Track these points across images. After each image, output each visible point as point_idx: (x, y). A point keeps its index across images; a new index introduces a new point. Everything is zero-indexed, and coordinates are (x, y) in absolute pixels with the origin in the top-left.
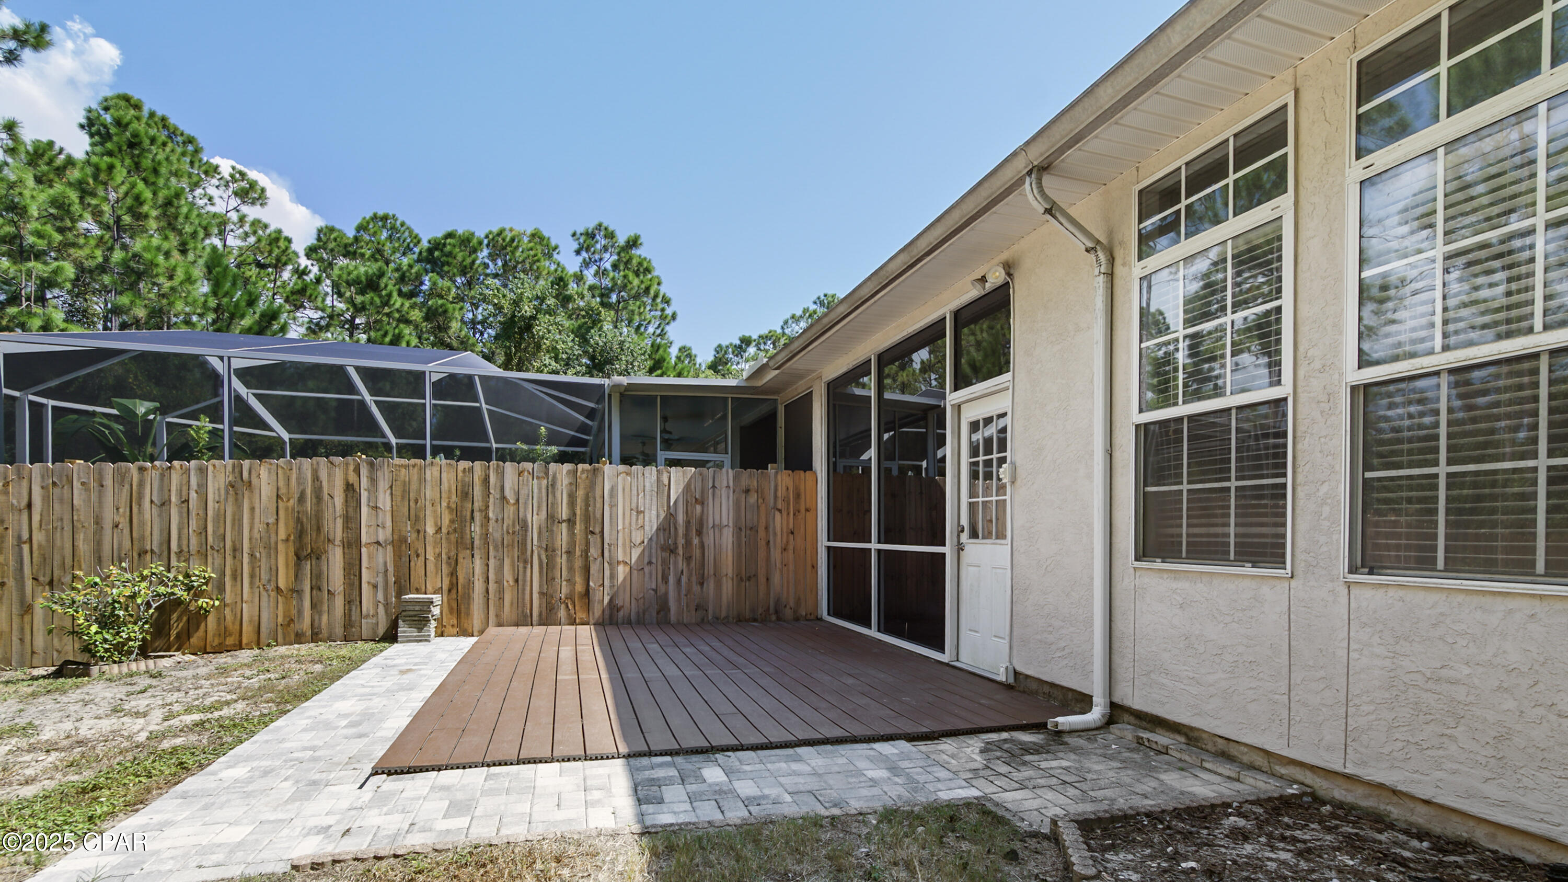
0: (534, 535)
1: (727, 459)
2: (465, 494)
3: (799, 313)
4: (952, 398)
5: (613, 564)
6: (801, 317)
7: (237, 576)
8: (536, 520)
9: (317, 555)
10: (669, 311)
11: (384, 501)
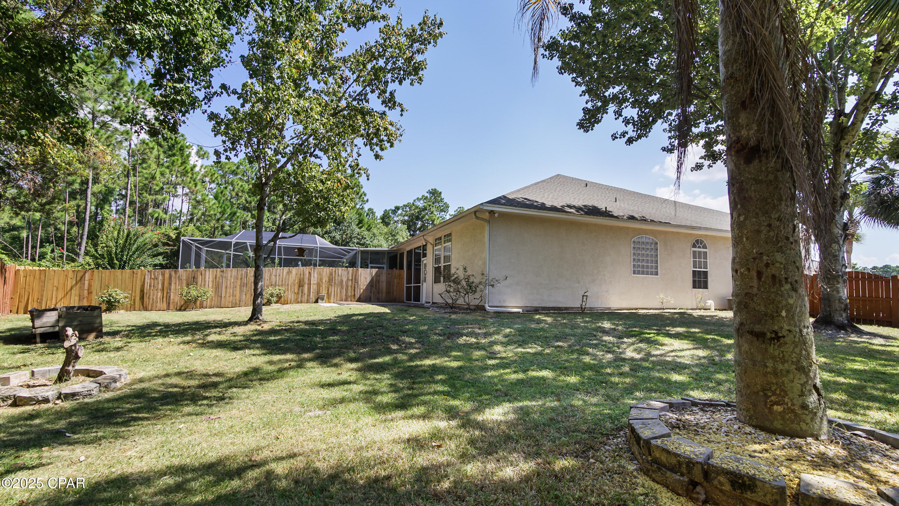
0: (344, 282)
1: (385, 266)
2: (331, 274)
3: (420, 197)
4: (422, 259)
5: (360, 289)
6: (421, 199)
7: (288, 290)
8: (345, 280)
9: (303, 286)
10: (365, 199)
11: (316, 275)
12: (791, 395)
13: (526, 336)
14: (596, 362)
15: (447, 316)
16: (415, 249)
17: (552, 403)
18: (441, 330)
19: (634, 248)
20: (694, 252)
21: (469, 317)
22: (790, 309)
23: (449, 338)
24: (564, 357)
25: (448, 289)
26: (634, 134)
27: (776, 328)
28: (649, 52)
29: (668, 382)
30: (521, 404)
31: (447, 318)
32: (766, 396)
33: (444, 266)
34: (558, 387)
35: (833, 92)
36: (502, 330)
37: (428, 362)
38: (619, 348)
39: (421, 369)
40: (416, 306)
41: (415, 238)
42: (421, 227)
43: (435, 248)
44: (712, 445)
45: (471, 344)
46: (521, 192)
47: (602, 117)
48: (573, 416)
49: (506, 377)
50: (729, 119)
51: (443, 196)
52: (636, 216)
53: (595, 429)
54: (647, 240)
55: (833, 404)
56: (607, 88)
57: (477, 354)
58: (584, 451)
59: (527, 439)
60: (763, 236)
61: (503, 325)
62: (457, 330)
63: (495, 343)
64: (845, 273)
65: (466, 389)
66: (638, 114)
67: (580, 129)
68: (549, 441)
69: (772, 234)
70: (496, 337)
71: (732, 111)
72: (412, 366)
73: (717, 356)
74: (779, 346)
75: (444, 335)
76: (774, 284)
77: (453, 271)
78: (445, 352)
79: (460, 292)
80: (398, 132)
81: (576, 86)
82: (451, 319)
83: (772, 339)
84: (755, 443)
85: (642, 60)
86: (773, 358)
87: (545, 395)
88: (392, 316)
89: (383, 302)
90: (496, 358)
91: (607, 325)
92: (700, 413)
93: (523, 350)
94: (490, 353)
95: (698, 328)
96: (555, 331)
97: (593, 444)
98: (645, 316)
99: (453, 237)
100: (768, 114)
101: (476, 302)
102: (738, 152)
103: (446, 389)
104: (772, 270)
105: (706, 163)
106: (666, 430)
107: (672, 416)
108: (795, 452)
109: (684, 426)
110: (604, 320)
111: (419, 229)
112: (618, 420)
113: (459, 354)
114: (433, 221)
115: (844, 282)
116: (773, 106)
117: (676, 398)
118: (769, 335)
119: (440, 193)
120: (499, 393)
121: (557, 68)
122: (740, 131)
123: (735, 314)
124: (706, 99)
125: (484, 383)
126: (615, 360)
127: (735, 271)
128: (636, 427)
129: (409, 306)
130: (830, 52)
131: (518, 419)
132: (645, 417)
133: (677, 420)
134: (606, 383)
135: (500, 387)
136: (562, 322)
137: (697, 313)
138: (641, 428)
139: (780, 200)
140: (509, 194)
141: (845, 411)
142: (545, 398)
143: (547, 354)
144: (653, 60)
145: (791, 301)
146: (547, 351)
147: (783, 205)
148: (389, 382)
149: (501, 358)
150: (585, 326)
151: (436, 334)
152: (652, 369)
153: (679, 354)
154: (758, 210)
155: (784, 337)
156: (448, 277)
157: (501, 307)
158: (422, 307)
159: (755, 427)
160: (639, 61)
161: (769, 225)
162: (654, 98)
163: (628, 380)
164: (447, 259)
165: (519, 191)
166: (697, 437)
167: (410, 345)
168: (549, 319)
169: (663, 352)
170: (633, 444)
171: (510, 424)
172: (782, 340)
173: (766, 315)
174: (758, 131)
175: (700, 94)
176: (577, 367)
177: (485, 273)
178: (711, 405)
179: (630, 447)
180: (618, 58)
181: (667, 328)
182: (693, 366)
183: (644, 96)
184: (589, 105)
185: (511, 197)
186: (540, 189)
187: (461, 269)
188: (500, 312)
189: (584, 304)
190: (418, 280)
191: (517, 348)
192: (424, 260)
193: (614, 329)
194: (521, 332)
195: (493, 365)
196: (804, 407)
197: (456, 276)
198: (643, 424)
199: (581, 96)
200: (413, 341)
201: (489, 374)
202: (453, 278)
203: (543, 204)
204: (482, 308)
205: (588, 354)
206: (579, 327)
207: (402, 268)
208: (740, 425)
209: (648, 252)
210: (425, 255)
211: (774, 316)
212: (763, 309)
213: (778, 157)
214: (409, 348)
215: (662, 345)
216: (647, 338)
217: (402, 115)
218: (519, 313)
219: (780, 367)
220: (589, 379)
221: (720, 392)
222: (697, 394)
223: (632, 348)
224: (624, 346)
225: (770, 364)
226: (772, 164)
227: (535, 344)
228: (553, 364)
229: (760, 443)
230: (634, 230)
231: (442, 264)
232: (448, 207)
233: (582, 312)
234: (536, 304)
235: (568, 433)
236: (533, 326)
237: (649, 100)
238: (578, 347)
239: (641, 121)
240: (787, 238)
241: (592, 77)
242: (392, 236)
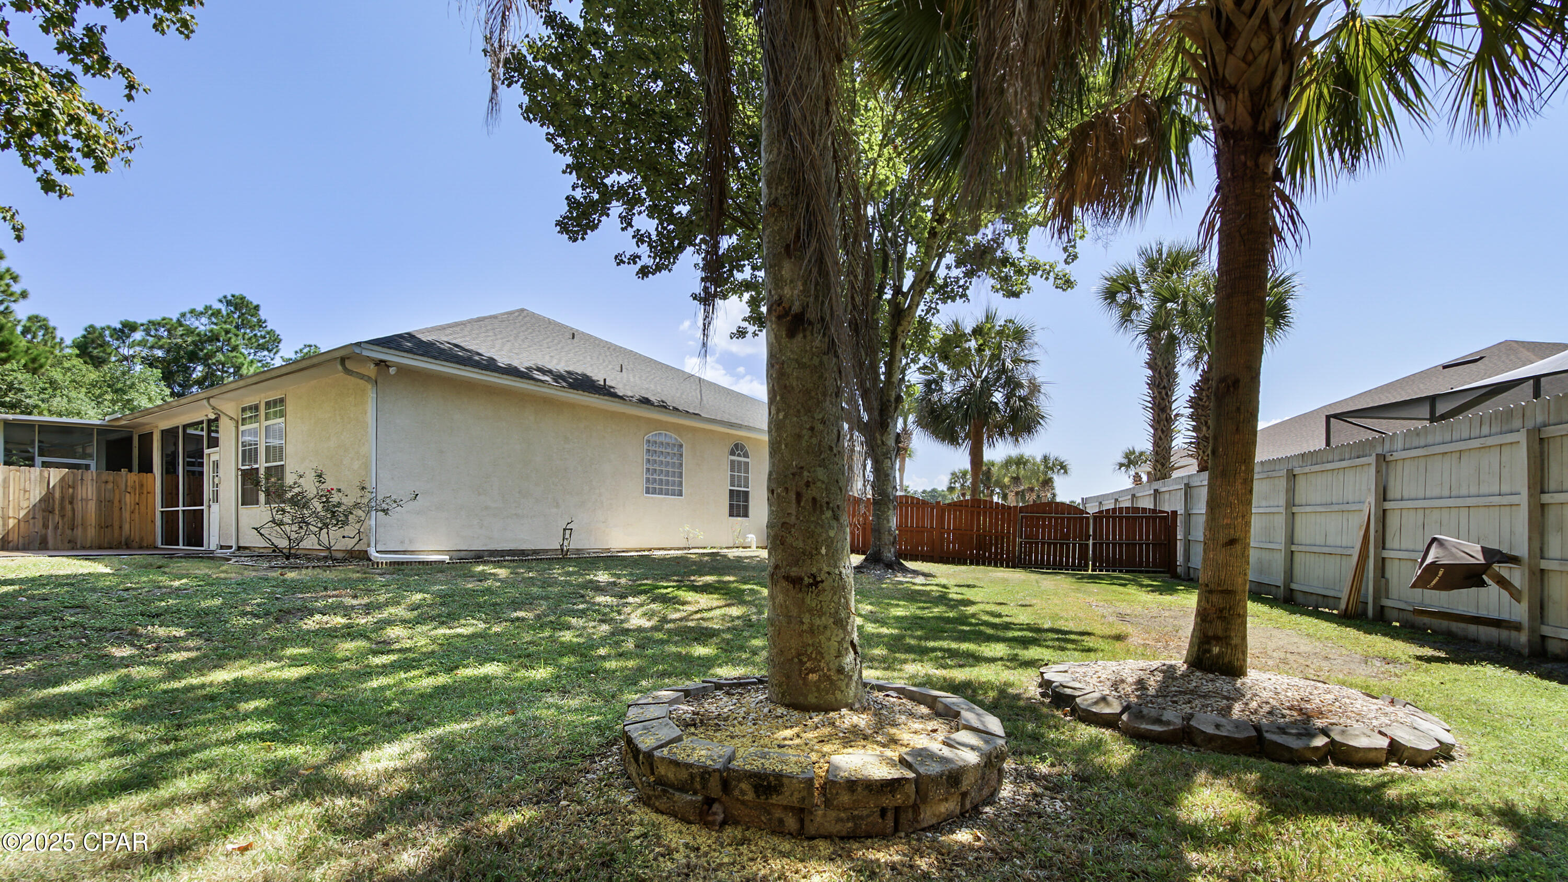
1: (93, 465)
3: (200, 308)
4: (206, 451)
6: (202, 313)
12: (827, 657)
13: (456, 605)
14: (581, 640)
15: (275, 574)
16: (185, 427)
17: (496, 719)
18: (259, 605)
19: (648, 451)
20: (732, 462)
21: (329, 575)
22: (830, 543)
23: (278, 620)
24: (527, 637)
25: (278, 517)
26: (650, 262)
27: (814, 570)
28: (676, 130)
29: (688, 659)
30: (440, 731)
31: (275, 579)
32: (802, 663)
33: (267, 468)
34: (514, 689)
35: (893, 260)
36: (404, 598)
37: (221, 676)
38: (619, 613)
39: (200, 692)
40: (188, 556)
41: (183, 401)
42: (204, 378)
43: (241, 428)
44: (736, 741)
45: (335, 629)
46: (448, 331)
47: (600, 221)
48: (536, 736)
49: (410, 685)
50: (771, 266)
51: (263, 314)
52: (652, 398)
53: (571, 752)
54: (668, 440)
55: (872, 661)
56: (609, 172)
57: (347, 647)
58: (551, 791)
59: (448, 791)
60: (804, 444)
61: (408, 587)
62: (299, 602)
63: (389, 622)
64: (896, 497)
65: (318, 721)
66: (657, 229)
67: (561, 232)
68: (490, 787)
69: (814, 441)
70: (392, 610)
71: (774, 255)
72: (177, 690)
73: (755, 614)
74: (817, 595)
75: (267, 614)
76: (814, 510)
77: (289, 479)
78: (271, 651)
79: (308, 524)
80: (121, 141)
81: (555, 151)
82: (284, 581)
83: (811, 585)
84: (787, 728)
85: (666, 139)
86: (810, 611)
87: (488, 708)
88: (115, 580)
89: (91, 548)
90: (389, 652)
91: (603, 577)
92: (725, 699)
93: (448, 631)
94: (378, 643)
95: (734, 575)
96: (513, 593)
97: (566, 775)
98: (663, 560)
99: (290, 407)
100: (815, 271)
101: (349, 544)
102: (779, 318)
103: (268, 727)
104: (813, 492)
105: (751, 328)
106: (677, 732)
107: (685, 709)
108: (826, 730)
109: (701, 721)
110: (598, 569)
111: (200, 382)
112: (610, 729)
113: (304, 651)
114: (238, 368)
115: (895, 508)
116: (820, 261)
117: (696, 682)
118: (807, 580)
119: (257, 308)
120: (395, 718)
121: (521, 106)
122: (782, 289)
123: (770, 553)
124: (752, 230)
125: (362, 704)
126: (613, 634)
127: (771, 491)
128: (634, 735)
129: (171, 556)
130: (891, 205)
131: (430, 761)
132: (648, 717)
133: (694, 713)
134: (596, 672)
135: (396, 704)
136: (526, 575)
137: (732, 554)
138: (641, 735)
139: (824, 394)
140: (421, 331)
141: (885, 669)
142: (488, 713)
143: (497, 634)
144: (682, 146)
145: (832, 533)
146: (496, 629)
147: (828, 403)
148: (104, 734)
149: (400, 651)
150: (566, 582)
151: (244, 614)
152: (667, 642)
153: (706, 615)
154: (799, 407)
155: (822, 581)
156: (277, 493)
157: (404, 552)
158: (210, 557)
159: (787, 706)
160: (659, 141)
161: (812, 429)
162: (683, 209)
163: (631, 664)
164: (275, 452)
165: (442, 328)
166: (718, 734)
167: (173, 643)
168: (503, 573)
169: (684, 614)
170: (630, 762)
171: (419, 771)
172: (820, 586)
173: (804, 553)
174: (803, 291)
175: (746, 221)
176: (549, 652)
177: (367, 485)
178: (740, 685)
179: (625, 769)
180: (628, 124)
181: (692, 578)
182: (723, 631)
183: (668, 203)
184: (578, 194)
185: (425, 338)
186: (487, 331)
187: (311, 476)
188: (403, 563)
189: (566, 543)
190: (196, 495)
191: (435, 628)
192: (212, 455)
193: (614, 584)
194: (445, 598)
195: (384, 666)
196: (840, 670)
197: (296, 490)
198: (645, 728)
199: (564, 172)
200: (181, 632)
201: (375, 684)
202: (289, 495)
203: (492, 360)
204: (363, 556)
205: (569, 628)
206: (555, 583)
207: (146, 467)
208: (772, 706)
209: (669, 459)
210: (214, 443)
211: (811, 555)
212: (801, 545)
213: (824, 334)
214: (168, 651)
215: (684, 603)
216: (663, 595)
217: (130, 98)
218: (443, 562)
219: (817, 622)
220: (568, 669)
221: (754, 664)
222: (726, 672)
223: (639, 611)
224: (628, 610)
225: (806, 620)
226: (817, 343)
227: (473, 618)
228: (506, 651)
229: (791, 727)
230: (649, 421)
231: (262, 465)
232: (277, 340)
233: (563, 557)
234: (478, 546)
235: (525, 765)
236: (470, 586)
237: (675, 211)
238: (552, 618)
239: (662, 244)
240: (831, 448)
241: (583, 145)
242: (116, 391)
